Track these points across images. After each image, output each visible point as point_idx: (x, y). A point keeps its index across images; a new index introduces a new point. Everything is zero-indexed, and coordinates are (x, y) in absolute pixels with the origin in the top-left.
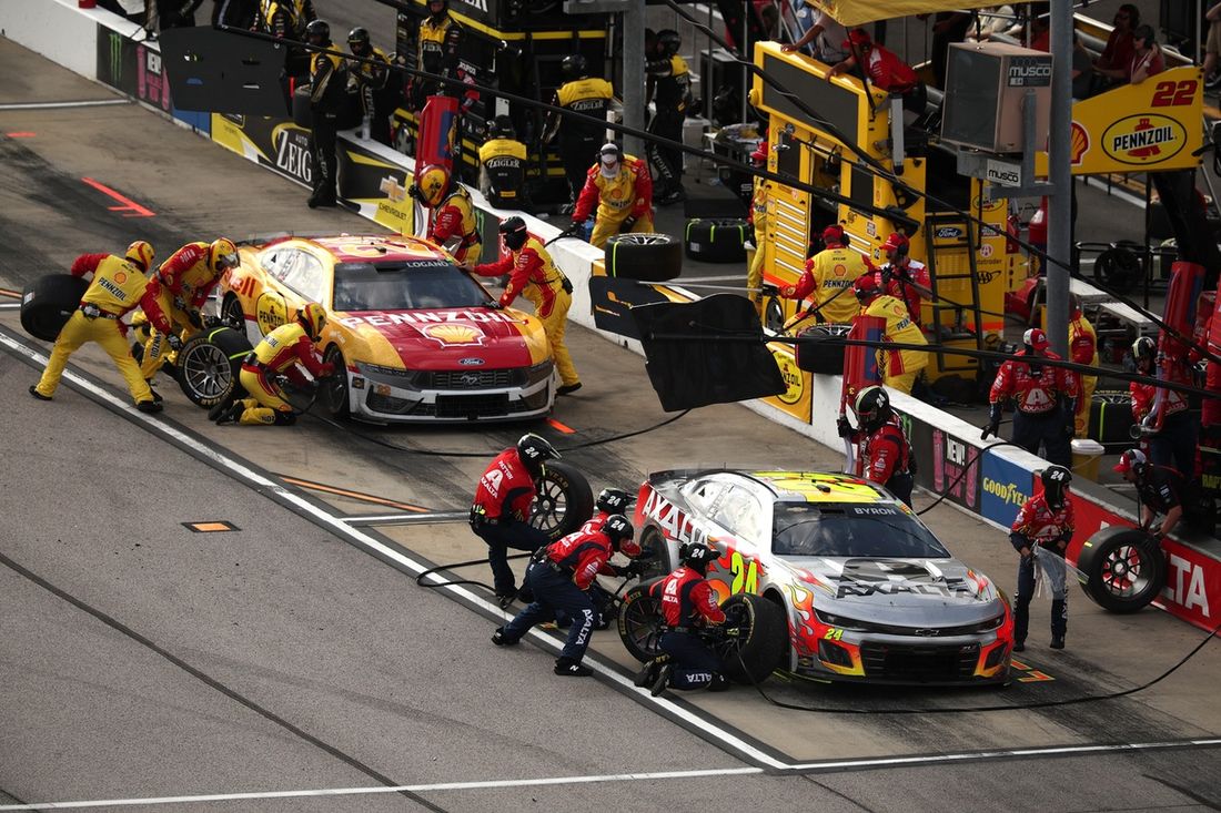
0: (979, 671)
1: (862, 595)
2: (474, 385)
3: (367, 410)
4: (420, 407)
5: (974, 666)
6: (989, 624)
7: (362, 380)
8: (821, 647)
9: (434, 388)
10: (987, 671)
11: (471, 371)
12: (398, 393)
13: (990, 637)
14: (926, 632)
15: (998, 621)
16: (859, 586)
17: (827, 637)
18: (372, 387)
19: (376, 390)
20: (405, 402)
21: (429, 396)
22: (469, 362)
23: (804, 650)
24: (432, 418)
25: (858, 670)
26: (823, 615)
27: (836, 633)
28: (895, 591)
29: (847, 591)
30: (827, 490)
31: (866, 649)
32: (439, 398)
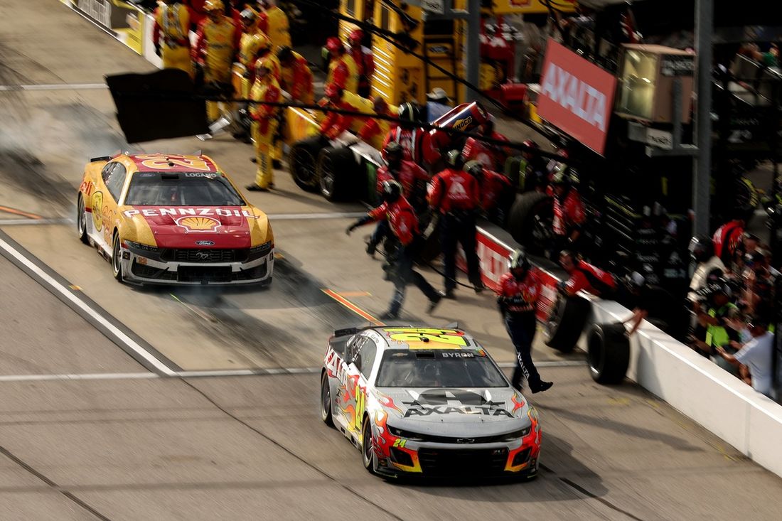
0: (509, 468)
1: (423, 414)
2: (206, 259)
3: (133, 275)
4: (166, 274)
5: (504, 464)
6: (516, 434)
7: (129, 254)
8: (391, 451)
9: (177, 260)
10: (515, 467)
11: (204, 250)
12: (152, 263)
13: (518, 443)
14: (465, 441)
15: (524, 432)
16: (423, 409)
17: (395, 445)
18: (135, 259)
19: (137, 261)
20: (156, 270)
21: (173, 266)
22: (203, 243)
23: (381, 454)
24: (175, 282)
25: (417, 468)
26: (393, 430)
27: (401, 442)
28: (448, 411)
29: (413, 412)
30: (426, 340)
31: (423, 452)
32: (179, 267)
